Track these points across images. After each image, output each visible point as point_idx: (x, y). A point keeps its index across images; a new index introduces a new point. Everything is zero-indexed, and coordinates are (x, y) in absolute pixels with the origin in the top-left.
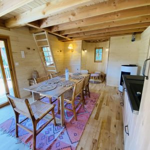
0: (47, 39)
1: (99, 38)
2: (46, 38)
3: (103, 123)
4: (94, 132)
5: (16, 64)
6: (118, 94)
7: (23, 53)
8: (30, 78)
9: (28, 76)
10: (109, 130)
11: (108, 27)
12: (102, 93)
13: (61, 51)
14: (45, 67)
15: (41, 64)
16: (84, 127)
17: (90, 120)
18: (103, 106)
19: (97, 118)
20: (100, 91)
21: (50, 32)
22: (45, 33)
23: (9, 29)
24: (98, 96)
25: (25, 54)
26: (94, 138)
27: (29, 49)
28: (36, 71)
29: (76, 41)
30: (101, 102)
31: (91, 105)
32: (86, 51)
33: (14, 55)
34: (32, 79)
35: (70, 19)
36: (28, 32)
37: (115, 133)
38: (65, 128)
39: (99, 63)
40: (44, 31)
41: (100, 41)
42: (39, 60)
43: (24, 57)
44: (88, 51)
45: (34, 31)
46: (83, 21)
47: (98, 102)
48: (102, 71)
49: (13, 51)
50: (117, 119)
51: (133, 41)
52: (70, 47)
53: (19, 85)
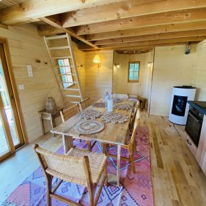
0: (69, 47)
1: (139, 48)
2: (67, 45)
3: (172, 172)
4: (168, 189)
5: (20, 87)
6: (170, 126)
7: (29, 68)
8: (42, 109)
9: (39, 107)
10: (186, 182)
11: (164, 32)
12: (149, 126)
13: (81, 66)
14: (61, 91)
15: (57, 86)
16: (150, 183)
17: (154, 170)
18: (160, 146)
19: (160, 165)
20: (144, 123)
21: (74, 35)
22: (67, 36)
23: (6, 26)
24: (146, 131)
25: (34, 70)
26: (172, 198)
27: (39, 61)
28: (51, 98)
29: (105, 51)
30: (155, 139)
31: (145, 147)
32: (118, 66)
33: (16, 73)
34: (45, 110)
35: (118, 14)
36: (37, 33)
37: (196, 186)
38: (124, 188)
39: (134, 84)
40: (65, 34)
41: (137, 52)
42: (53, 80)
43: (32, 76)
44: (121, 67)
45: (47, 32)
46: (131, 20)
47: (151, 141)
48: (139, 95)
49: (13, 65)
50: (187, 164)
51: (187, 53)
52: (97, 59)
53: (25, 121)
